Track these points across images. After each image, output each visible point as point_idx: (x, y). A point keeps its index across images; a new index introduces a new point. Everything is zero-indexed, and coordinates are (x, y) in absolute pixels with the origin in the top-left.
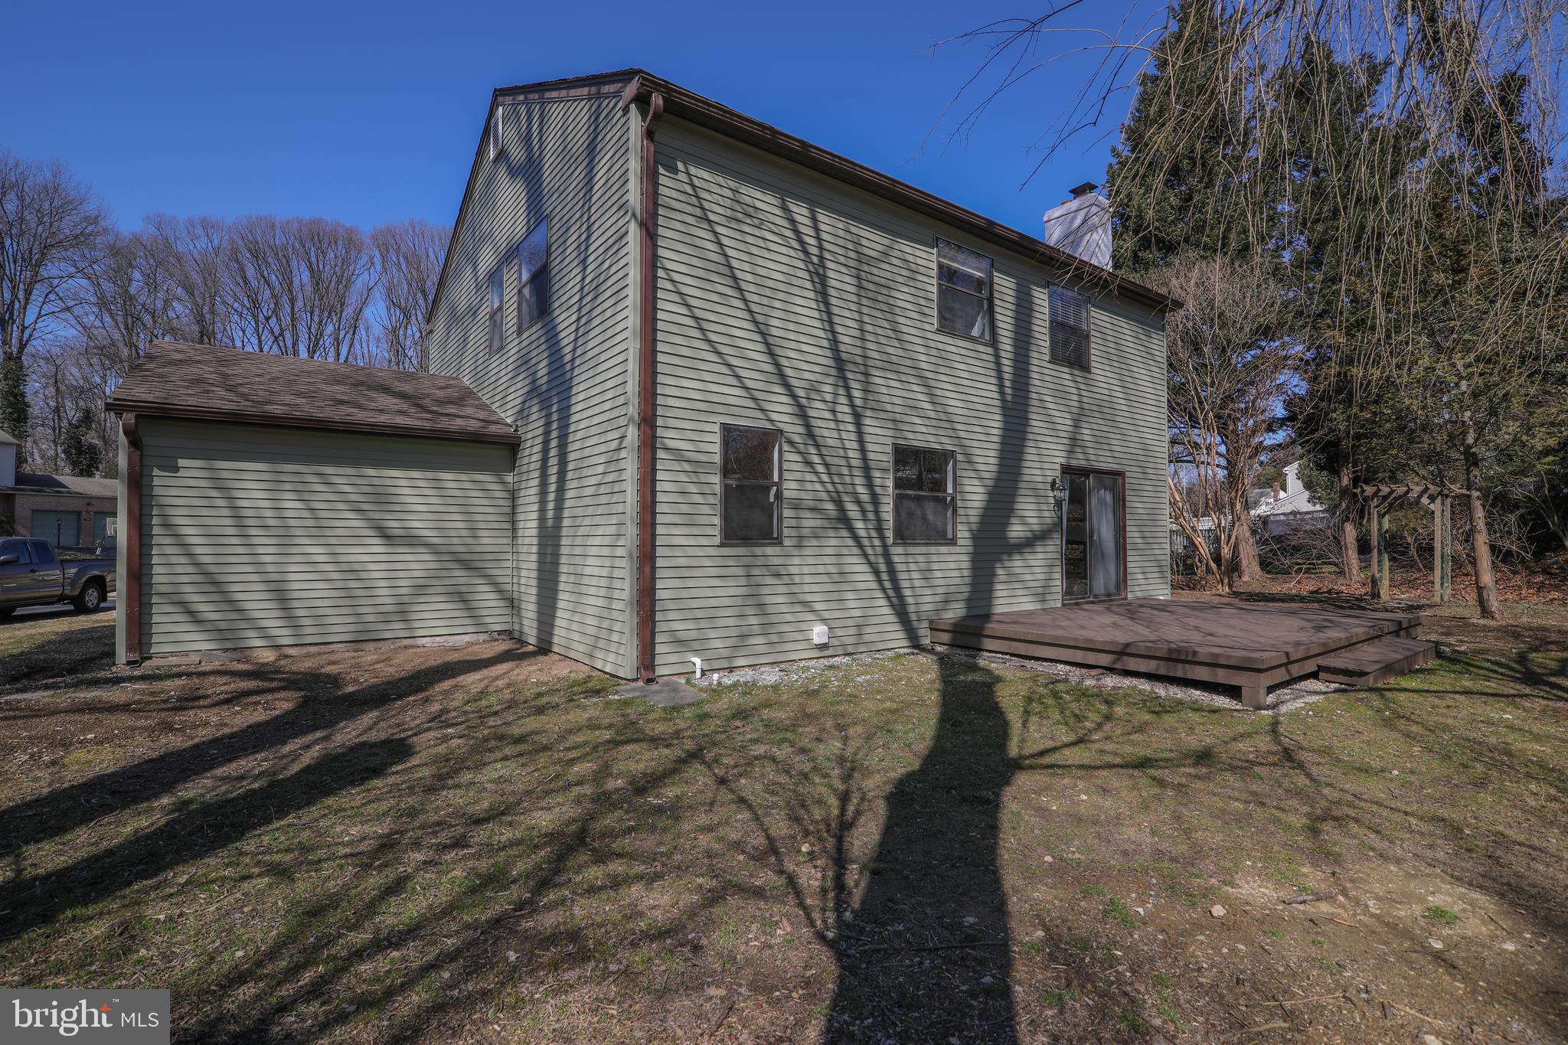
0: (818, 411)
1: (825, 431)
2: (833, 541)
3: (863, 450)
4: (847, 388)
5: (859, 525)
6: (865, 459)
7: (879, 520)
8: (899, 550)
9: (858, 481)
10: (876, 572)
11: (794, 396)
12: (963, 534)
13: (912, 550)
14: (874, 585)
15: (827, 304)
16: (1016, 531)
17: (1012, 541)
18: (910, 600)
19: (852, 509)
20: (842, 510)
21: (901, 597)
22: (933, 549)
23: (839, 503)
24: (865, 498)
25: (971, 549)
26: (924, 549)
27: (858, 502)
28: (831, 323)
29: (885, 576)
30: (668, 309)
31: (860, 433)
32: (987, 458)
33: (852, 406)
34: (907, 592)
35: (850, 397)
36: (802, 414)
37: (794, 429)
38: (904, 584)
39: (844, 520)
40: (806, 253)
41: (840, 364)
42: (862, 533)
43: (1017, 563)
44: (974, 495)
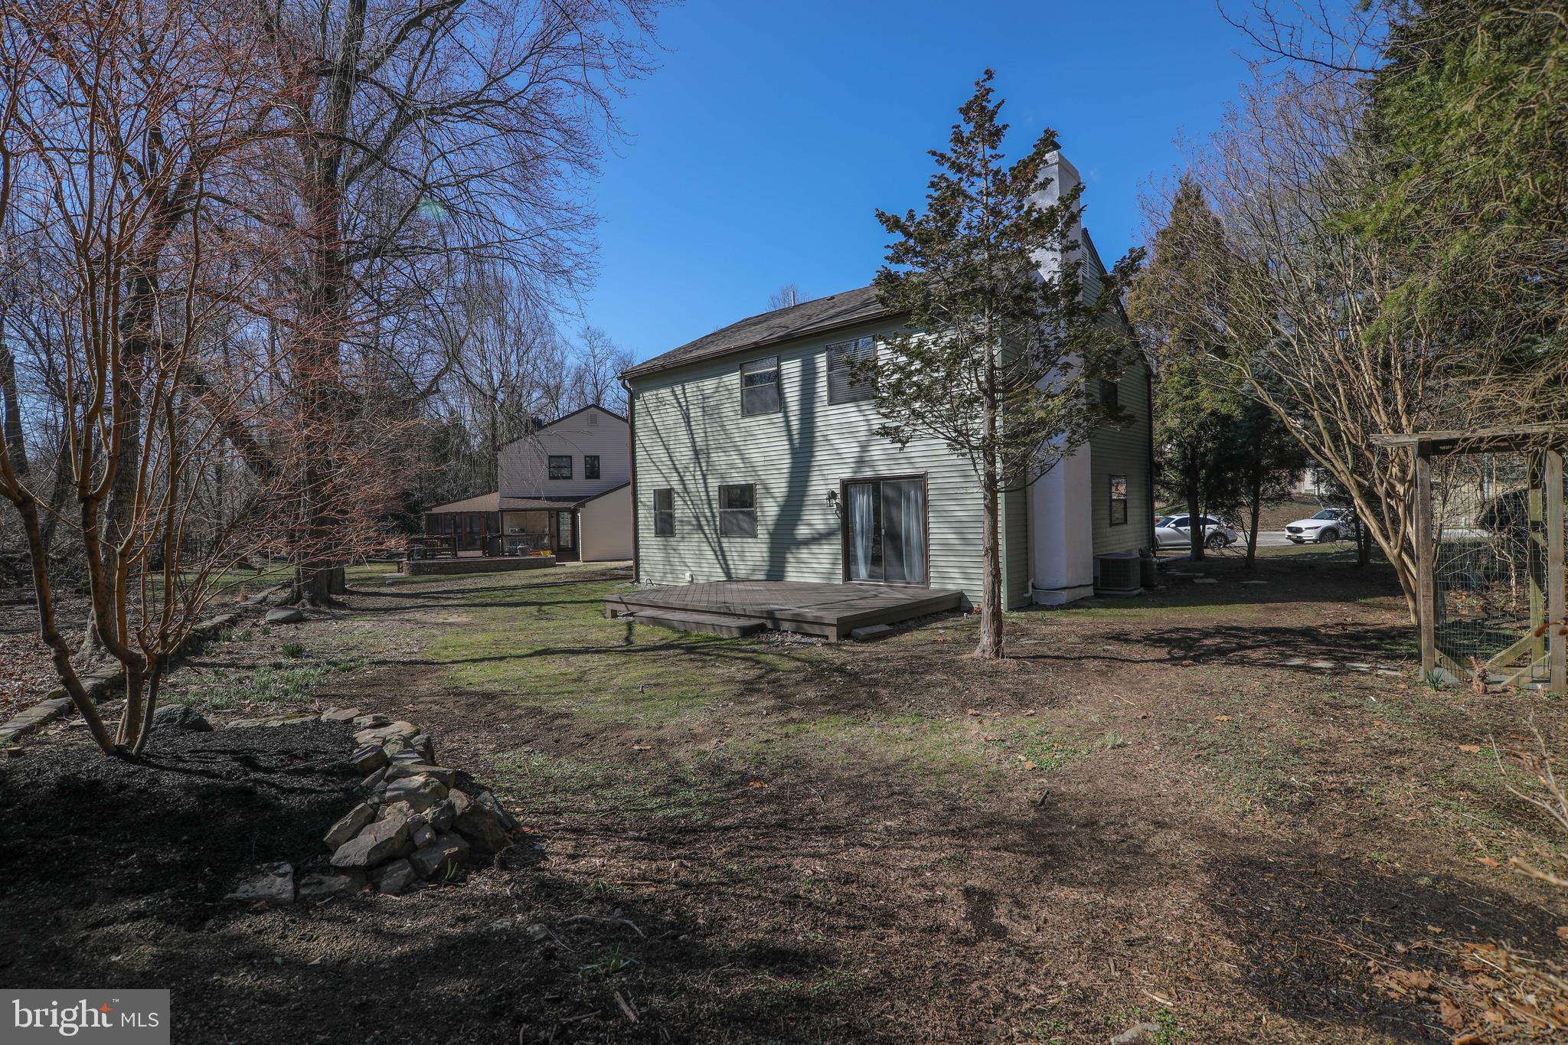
0: (688, 477)
1: (691, 486)
2: (697, 537)
3: (707, 492)
4: (700, 463)
5: (706, 528)
6: (708, 496)
7: (715, 525)
8: (726, 540)
9: (706, 506)
10: (715, 552)
11: (678, 473)
12: (762, 533)
13: (732, 540)
14: (714, 557)
15: (690, 426)
16: (803, 531)
17: (799, 537)
18: (732, 567)
19: (704, 523)
20: (698, 521)
21: (727, 565)
22: (745, 540)
23: (697, 518)
24: (709, 514)
25: (768, 541)
26: (739, 540)
27: (706, 517)
28: (692, 434)
29: (719, 553)
30: (640, 454)
31: (705, 483)
32: (780, 486)
33: (702, 471)
34: (730, 562)
35: (701, 467)
36: (682, 480)
37: (678, 487)
38: (728, 558)
39: (700, 527)
40: (681, 406)
41: (696, 453)
42: (707, 532)
43: (804, 554)
44: (769, 509)
